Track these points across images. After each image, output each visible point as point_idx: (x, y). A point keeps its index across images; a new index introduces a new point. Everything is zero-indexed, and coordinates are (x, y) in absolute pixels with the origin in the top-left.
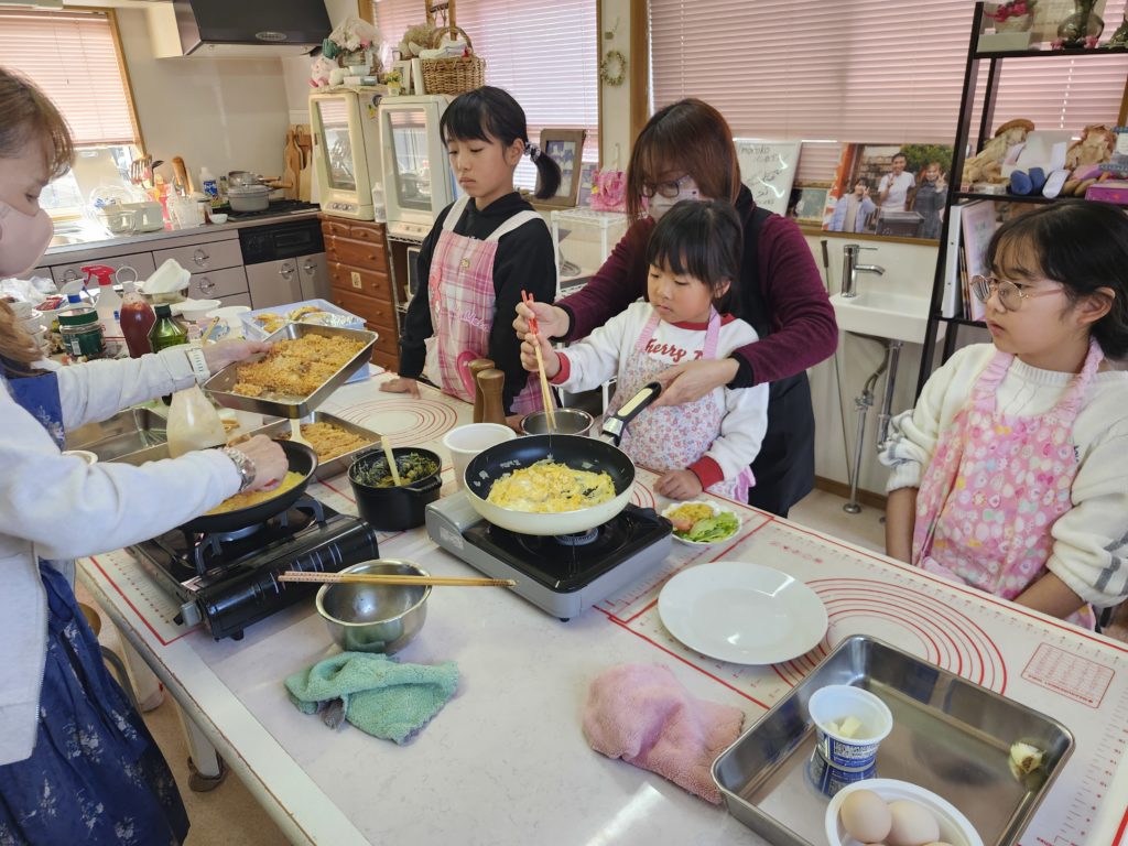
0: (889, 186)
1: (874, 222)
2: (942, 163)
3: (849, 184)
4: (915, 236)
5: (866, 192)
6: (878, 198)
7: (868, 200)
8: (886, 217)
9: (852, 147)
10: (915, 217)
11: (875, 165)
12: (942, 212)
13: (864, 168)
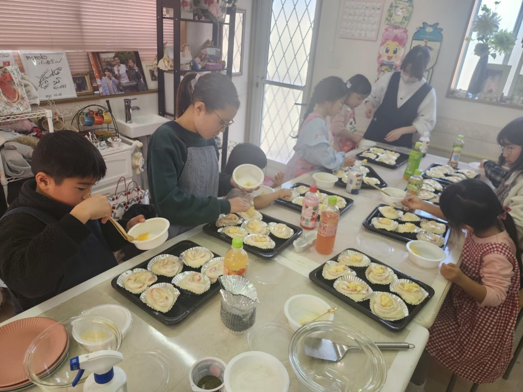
0: (119, 71)
1: (121, 88)
2: (133, 59)
3: (102, 72)
4: (138, 91)
5: (111, 75)
6: (118, 77)
7: (113, 78)
8: (124, 85)
9: (93, 53)
10: (134, 83)
11: (108, 62)
12: (142, 79)
13: (104, 64)
